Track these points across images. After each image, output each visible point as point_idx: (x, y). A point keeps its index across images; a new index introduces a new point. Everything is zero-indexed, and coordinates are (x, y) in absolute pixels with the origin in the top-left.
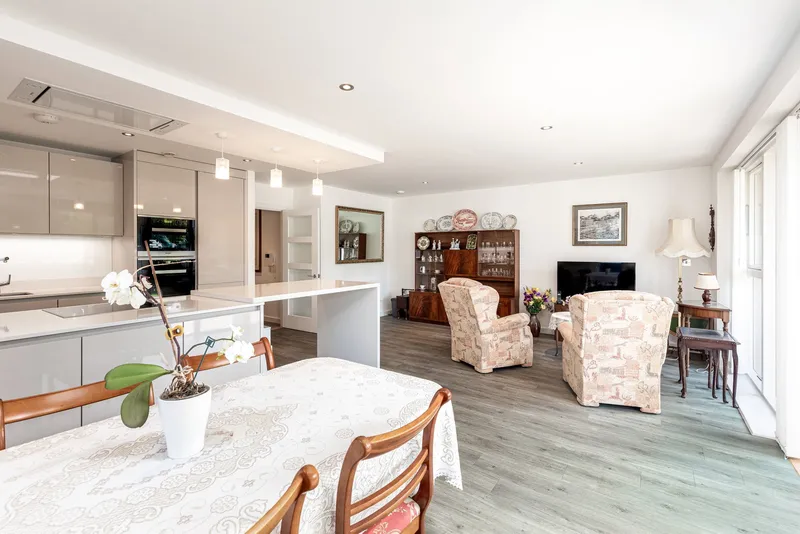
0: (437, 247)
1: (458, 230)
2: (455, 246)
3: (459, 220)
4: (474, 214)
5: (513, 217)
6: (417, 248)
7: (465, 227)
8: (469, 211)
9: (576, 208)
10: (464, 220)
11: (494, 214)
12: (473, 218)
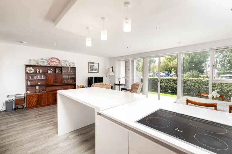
0: (39, 72)
1: (51, 65)
2: (50, 72)
3: (51, 61)
4: (59, 60)
5: (73, 63)
6: (26, 72)
7: (54, 64)
8: (56, 59)
9: (89, 63)
10: (54, 62)
11: (65, 61)
12: (58, 61)
